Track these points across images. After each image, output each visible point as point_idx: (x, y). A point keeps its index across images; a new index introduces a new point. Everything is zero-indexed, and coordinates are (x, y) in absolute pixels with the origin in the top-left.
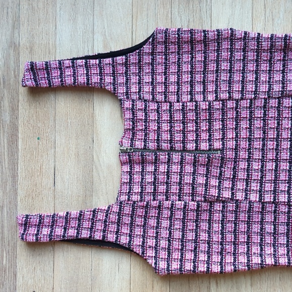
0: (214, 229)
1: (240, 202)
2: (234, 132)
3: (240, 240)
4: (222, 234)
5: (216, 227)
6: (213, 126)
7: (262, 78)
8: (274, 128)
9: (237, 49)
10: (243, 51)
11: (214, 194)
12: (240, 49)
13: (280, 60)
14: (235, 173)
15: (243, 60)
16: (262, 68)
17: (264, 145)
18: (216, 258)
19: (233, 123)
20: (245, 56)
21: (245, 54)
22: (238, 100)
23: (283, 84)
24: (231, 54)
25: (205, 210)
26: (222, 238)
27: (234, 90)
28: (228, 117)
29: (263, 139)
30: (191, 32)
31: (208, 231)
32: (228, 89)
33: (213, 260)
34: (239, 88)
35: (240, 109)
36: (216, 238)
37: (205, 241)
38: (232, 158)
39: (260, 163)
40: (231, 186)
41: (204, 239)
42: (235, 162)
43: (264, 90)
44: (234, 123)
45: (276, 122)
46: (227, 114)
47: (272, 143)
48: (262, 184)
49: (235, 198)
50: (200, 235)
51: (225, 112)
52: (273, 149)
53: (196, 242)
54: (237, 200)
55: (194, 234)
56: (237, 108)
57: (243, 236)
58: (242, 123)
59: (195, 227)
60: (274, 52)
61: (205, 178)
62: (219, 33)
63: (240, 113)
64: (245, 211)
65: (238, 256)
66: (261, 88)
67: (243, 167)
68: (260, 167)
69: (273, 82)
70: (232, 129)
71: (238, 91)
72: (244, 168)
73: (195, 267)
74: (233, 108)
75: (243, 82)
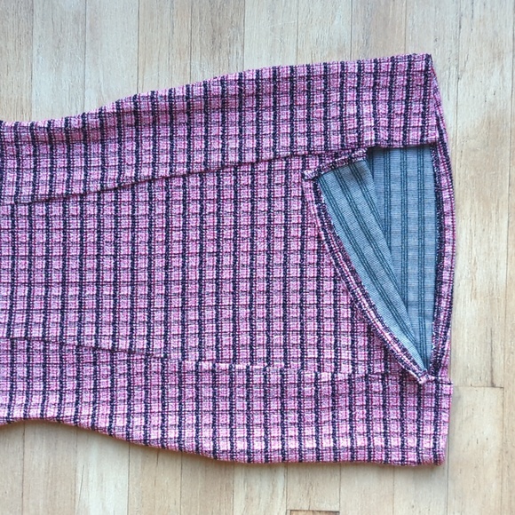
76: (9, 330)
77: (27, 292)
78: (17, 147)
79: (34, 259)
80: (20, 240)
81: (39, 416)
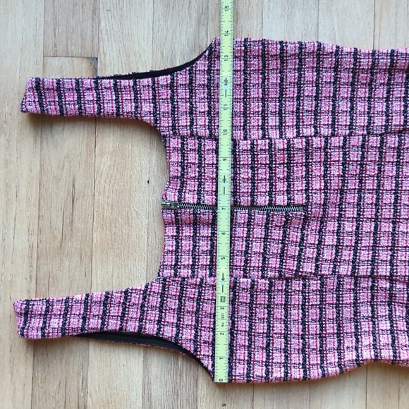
0: (292, 317)
1: (326, 278)
2: (323, 181)
3: (328, 332)
4: (303, 323)
5: (295, 314)
6: (293, 172)
7: (359, 108)
8: (373, 176)
9: (326, 68)
10: (334, 71)
11: (291, 268)
12: (330, 68)
13: (384, 84)
14: (321, 237)
15: (334, 83)
16: (359, 94)
17: (360, 199)
18: (296, 358)
19: (320, 169)
20: (337, 78)
21: (337, 74)
22: (327, 136)
23: (387, 116)
24: (318, 74)
25: (279, 290)
26: (304, 330)
27: (322, 123)
28: (314, 160)
29: (359, 191)
30: (264, 43)
31: (285, 321)
32: (313, 123)
33: (293, 362)
34: (328, 121)
35: (330, 149)
36: (295, 329)
37: (281, 334)
38: (318, 218)
39: (355, 223)
40: (315, 256)
41: (280, 332)
42: (322, 223)
43: (362, 124)
44: (323, 168)
45: (376, 167)
46: (312, 156)
47: (371, 195)
48: (356, 252)
49: (319, 273)
50: (273, 327)
51: (309, 153)
52: (372, 204)
53: (269, 336)
54: (322, 276)
55: (266, 324)
56: (326, 148)
57: (332, 325)
58: (332, 169)
59: (266, 315)
60: (376, 73)
61: (280, 245)
62: (302, 45)
63: (331, 155)
64: (333, 289)
65: (327, 354)
66: (358, 121)
67: (331, 229)
68: (354, 228)
69: (373, 113)
70: (319, 176)
71: (328, 125)
72: (333, 231)
73: (267, 372)
74: (320, 148)
75: (333, 112)
76: (354, 268)
77: (373, 228)
78: (372, 75)
79: (382, 193)
80: (368, 173)
81: (392, 358)
